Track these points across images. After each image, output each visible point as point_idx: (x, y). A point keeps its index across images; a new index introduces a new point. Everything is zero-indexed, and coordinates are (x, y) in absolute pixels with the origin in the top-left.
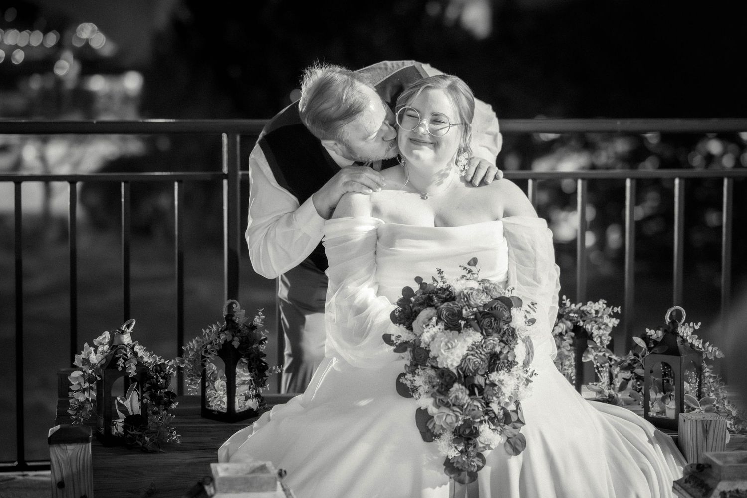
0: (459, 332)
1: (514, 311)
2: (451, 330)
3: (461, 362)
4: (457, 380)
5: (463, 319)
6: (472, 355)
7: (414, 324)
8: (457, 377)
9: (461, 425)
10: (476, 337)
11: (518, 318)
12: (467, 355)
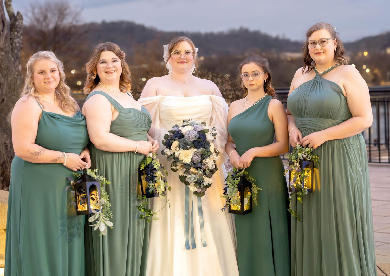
0: (188, 150)
1: (207, 134)
2: (185, 150)
3: (191, 160)
4: (191, 166)
5: (189, 145)
6: (195, 156)
7: (171, 147)
8: (191, 165)
9: (197, 181)
10: (194, 150)
11: (209, 137)
12: (193, 157)
